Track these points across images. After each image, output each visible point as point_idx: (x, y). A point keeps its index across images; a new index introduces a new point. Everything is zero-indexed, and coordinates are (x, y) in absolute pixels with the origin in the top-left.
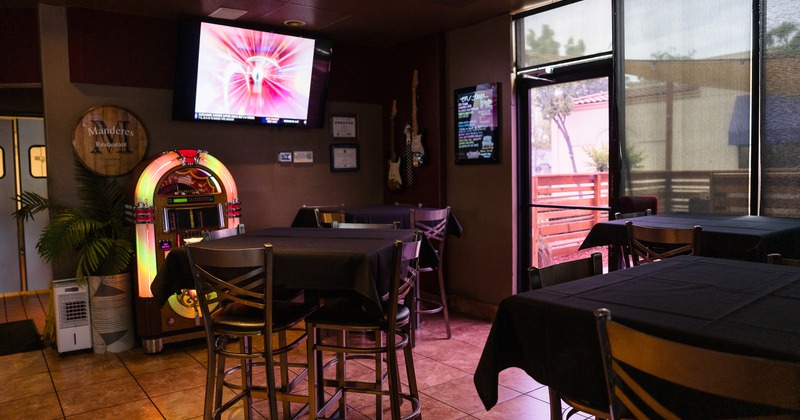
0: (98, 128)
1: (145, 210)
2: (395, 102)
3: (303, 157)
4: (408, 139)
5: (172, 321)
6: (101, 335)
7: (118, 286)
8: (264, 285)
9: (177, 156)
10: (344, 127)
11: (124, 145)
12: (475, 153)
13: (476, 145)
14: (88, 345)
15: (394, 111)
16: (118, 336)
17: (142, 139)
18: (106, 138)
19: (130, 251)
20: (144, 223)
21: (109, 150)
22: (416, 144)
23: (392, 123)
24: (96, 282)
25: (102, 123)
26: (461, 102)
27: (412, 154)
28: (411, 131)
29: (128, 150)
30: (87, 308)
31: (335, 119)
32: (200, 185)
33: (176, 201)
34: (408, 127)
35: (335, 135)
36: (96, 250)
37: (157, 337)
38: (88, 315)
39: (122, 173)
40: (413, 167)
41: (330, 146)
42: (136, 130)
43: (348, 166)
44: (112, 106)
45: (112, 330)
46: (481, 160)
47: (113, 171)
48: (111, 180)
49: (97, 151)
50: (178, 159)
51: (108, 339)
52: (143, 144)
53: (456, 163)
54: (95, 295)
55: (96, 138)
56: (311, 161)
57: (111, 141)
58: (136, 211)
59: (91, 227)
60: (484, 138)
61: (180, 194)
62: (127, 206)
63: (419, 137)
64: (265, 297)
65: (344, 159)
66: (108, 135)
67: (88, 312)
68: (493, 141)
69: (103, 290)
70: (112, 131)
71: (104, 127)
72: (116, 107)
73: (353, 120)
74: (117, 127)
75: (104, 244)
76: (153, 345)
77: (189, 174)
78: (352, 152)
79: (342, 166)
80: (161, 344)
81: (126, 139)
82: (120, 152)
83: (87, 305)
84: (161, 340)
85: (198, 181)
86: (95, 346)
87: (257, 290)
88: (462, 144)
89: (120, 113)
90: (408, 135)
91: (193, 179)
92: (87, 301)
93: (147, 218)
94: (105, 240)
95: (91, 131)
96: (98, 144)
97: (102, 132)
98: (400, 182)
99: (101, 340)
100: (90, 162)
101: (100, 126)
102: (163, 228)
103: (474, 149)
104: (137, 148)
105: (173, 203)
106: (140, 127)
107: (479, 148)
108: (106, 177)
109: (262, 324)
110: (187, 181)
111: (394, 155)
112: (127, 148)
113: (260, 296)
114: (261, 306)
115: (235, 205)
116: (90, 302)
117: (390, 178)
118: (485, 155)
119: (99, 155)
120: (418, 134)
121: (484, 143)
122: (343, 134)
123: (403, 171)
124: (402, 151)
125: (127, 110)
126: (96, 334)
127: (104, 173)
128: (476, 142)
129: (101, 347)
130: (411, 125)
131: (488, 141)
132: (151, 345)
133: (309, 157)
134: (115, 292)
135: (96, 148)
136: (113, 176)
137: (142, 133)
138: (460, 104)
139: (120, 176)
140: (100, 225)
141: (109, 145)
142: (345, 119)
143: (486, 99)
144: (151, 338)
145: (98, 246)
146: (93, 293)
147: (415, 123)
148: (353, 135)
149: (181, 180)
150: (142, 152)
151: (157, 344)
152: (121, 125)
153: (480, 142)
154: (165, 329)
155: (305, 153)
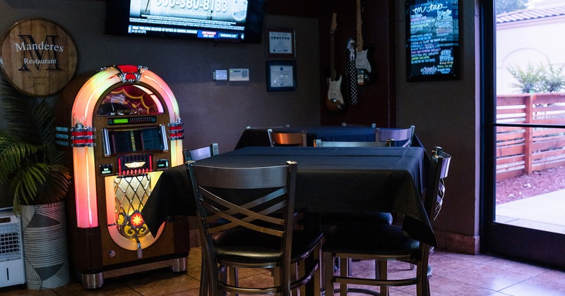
0: (26, 43)
1: (85, 132)
2: (335, 15)
3: (239, 76)
4: (352, 55)
5: (113, 253)
6: (36, 269)
7: (52, 216)
8: (285, 209)
9: (117, 72)
10: (280, 43)
11: (53, 61)
12: (430, 69)
13: (433, 60)
14: (21, 281)
15: (334, 26)
16: (53, 270)
17: (72, 55)
18: (34, 53)
19: (68, 177)
20: (83, 146)
21: (38, 67)
22: (362, 60)
23: (332, 39)
24: (29, 211)
25: (30, 37)
26: (413, 13)
27: (357, 71)
28: (355, 46)
29: (57, 67)
30: (20, 240)
31: (271, 34)
32: (134, 106)
33: (116, 121)
34: (352, 41)
35: (272, 51)
36: (33, 176)
37: (97, 272)
38: (21, 248)
39: (51, 92)
40: (357, 85)
41: (267, 62)
42: (66, 45)
43: (285, 85)
44: (39, 19)
45: (47, 263)
46: (438, 76)
47: (42, 90)
48: (40, 101)
49: (25, 68)
50: (118, 75)
51: (43, 273)
52: (73, 61)
53: (408, 80)
54: (28, 226)
55: (24, 54)
56: (247, 79)
57: (40, 58)
58: (75, 133)
59: (27, 152)
60: (442, 52)
61: (116, 114)
62: (59, 129)
63: (365, 53)
64: (286, 223)
65: (281, 77)
66: (37, 51)
67: (21, 244)
68: (453, 55)
69: (36, 221)
70: (41, 46)
71: (33, 42)
72: (45, 20)
73: (289, 35)
74: (46, 42)
75: (40, 169)
76: (94, 280)
77: (122, 93)
78: (289, 69)
79: (279, 85)
80: (101, 279)
81: (56, 55)
82: (49, 69)
83: (20, 236)
84: (101, 274)
85: (133, 101)
86: (29, 281)
87: (276, 215)
88: (415, 59)
89: (49, 25)
90: (352, 51)
91: (127, 99)
92: (20, 233)
93: (87, 140)
94: (42, 166)
95: (18, 47)
96: (26, 61)
97: (30, 47)
98: (342, 102)
99: (36, 275)
100: (18, 80)
101: (28, 40)
102: (103, 151)
103: (429, 65)
104: (67, 64)
105: (114, 124)
106: (70, 41)
107: (437, 63)
108: (35, 97)
109: (278, 255)
110: (121, 100)
111: (334, 73)
112: (56, 65)
113: (278, 221)
114: (279, 233)
115: (177, 127)
116: (22, 234)
117: (329, 98)
118: (443, 71)
119: (27, 74)
120: (364, 49)
121: (441, 58)
122: (279, 50)
123: (345, 90)
124: (343, 67)
125: (55, 24)
126: (30, 269)
127: (33, 92)
128: (431, 57)
129: (36, 282)
130: (355, 39)
131: (446, 56)
132: (91, 280)
133: (244, 75)
134: (50, 222)
135: (24, 65)
136: (41, 96)
137: (72, 49)
138: (413, 16)
139: (49, 95)
140: (35, 149)
141: (37, 61)
142: (281, 35)
143: (445, 10)
144: (91, 273)
145: (34, 171)
146: (26, 223)
147: (360, 38)
148: (290, 51)
149: (113, 100)
150: (72, 70)
151: (97, 278)
152: (50, 39)
153: (437, 57)
154: (105, 262)
155: (242, 70)
